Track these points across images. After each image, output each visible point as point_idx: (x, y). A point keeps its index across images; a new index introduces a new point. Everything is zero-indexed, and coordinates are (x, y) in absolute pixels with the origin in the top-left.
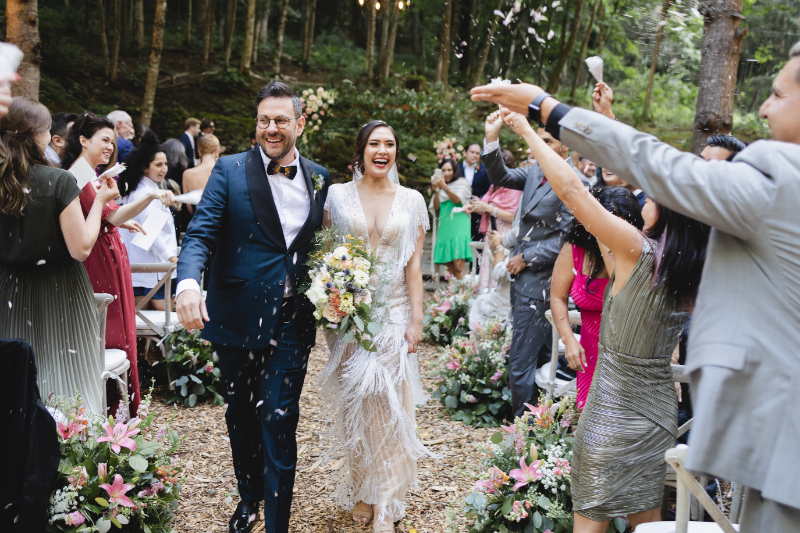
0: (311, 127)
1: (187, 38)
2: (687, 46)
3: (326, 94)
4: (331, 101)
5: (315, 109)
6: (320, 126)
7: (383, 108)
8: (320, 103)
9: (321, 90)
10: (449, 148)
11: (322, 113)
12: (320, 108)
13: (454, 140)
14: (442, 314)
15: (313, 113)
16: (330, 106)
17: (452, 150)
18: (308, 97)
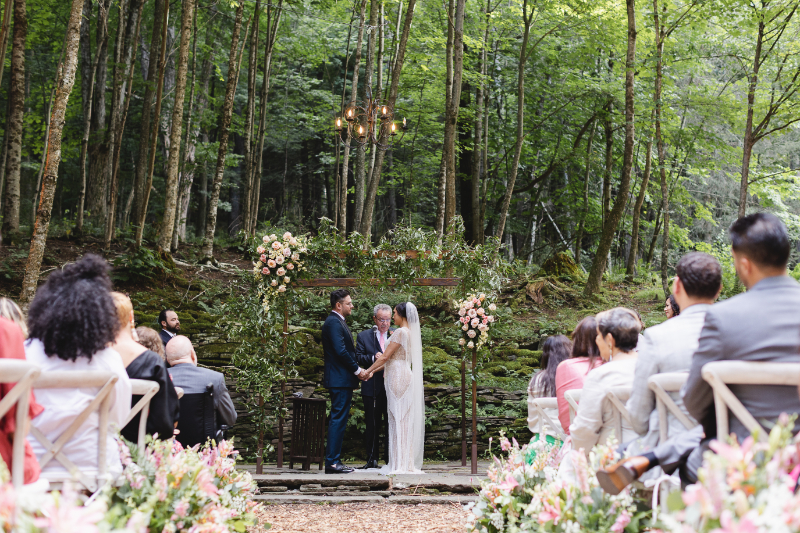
0: (276, 288)
1: (78, 224)
2: (779, 209)
3: (294, 241)
4: (303, 250)
5: (281, 259)
6: (288, 285)
7: (378, 256)
8: (287, 251)
9: (288, 234)
10: (476, 307)
11: (290, 266)
12: (288, 260)
13: (483, 295)
14: (507, 493)
15: (278, 266)
16: (302, 256)
17: (481, 311)
18: (270, 244)
